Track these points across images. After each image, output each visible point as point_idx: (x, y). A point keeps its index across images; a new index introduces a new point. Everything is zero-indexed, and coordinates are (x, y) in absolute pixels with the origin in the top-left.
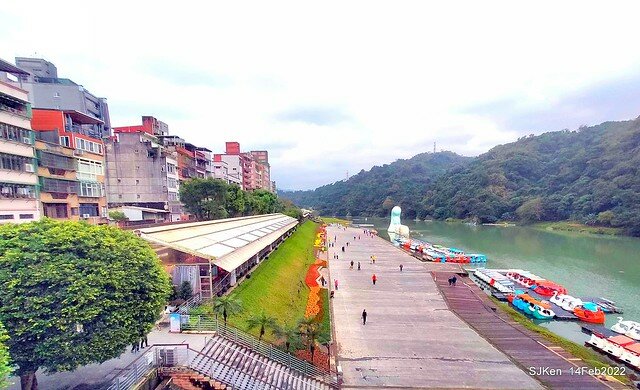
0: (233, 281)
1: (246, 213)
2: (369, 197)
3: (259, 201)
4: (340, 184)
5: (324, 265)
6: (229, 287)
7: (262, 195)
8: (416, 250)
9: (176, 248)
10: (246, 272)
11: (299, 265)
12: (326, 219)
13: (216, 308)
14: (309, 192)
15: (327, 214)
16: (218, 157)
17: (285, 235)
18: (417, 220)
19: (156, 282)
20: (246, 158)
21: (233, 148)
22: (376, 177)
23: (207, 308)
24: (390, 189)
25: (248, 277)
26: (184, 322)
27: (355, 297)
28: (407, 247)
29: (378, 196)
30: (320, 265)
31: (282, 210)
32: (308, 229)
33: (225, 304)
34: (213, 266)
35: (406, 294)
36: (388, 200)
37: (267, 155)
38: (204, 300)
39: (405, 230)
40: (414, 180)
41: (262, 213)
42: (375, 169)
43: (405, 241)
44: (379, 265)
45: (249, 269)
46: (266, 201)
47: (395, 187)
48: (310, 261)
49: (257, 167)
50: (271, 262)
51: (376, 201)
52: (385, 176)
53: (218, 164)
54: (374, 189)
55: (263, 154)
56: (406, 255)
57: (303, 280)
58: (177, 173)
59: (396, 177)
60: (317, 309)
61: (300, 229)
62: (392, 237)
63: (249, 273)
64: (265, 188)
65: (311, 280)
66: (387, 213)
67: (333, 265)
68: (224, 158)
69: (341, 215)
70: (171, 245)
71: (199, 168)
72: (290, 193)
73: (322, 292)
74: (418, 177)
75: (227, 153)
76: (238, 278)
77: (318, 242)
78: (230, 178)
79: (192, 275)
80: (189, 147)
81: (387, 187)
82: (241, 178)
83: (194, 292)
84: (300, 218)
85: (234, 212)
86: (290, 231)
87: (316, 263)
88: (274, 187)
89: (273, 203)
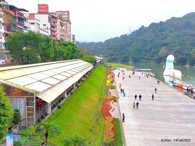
0: (49, 111)
1: (54, 59)
2: (148, 48)
3: (65, 50)
4: (124, 37)
5: (115, 100)
6: (46, 114)
7: (66, 45)
8: (188, 90)
9: (9, 84)
10: (57, 103)
11: (96, 99)
12: (114, 65)
13: (38, 130)
14: (100, 43)
15: (113, 60)
16: (32, 16)
17: (84, 76)
18: (187, 66)
19: (4, 109)
20: (53, 17)
21: (43, 9)
22: (154, 31)
23: (31, 130)
24: (165, 41)
25: (59, 108)
26: (17, 141)
27: (141, 126)
28: (180, 87)
29: (155, 47)
30: (112, 99)
31: (80, 57)
32: (100, 72)
33: (47, 127)
34: (37, 98)
35: (183, 125)
36: (163, 50)
37: (68, 15)
38: (29, 124)
39: (178, 74)
40: (185, 34)
41: (65, 59)
42: (153, 25)
43: (177, 82)
44: (159, 101)
45: (60, 102)
46: (69, 50)
47: (169, 40)
48: (104, 97)
49: (61, 24)
50: (75, 97)
51: (153, 50)
52: (161, 31)
53: (32, 21)
54: (152, 41)
55: (66, 13)
56: (180, 94)
57: (100, 111)
58: (3, 28)
59: (170, 31)
60: (112, 134)
61: (95, 72)
62: (167, 79)
63: (60, 104)
64: (67, 40)
65: (105, 112)
66: (162, 60)
67: (122, 101)
68: (37, 17)
69: (125, 61)
70: (5, 82)
71: (19, 24)
72: (84, 44)
73: (115, 121)
74: (189, 31)
75: (39, 13)
76: (52, 108)
77: (108, 82)
78: (41, 32)
79: (21, 104)
80: (12, 8)
81: (163, 39)
82: (49, 31)
83: (22, 118)
84: (94, 63)
85: (46, 58)
86: (87, 73)
87: (109, 98)
88: (74, 39)
89: (74, 51)
